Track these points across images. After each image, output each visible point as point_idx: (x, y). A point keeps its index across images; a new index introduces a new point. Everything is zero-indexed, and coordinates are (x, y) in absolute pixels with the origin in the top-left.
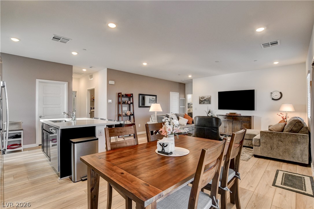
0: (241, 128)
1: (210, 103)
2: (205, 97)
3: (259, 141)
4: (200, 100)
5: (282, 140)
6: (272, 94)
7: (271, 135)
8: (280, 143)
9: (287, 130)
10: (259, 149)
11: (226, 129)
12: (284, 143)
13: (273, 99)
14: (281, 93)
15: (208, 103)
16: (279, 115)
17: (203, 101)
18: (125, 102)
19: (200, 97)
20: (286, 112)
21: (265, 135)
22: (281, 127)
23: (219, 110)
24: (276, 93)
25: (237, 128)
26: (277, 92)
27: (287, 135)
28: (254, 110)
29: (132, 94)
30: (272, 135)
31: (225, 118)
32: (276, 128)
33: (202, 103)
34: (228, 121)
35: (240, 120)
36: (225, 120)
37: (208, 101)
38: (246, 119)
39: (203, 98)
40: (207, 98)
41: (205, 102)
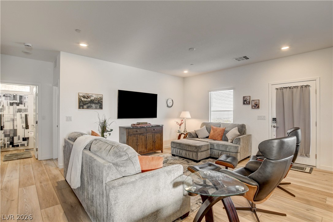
0: (155, 141)
2: (92, 96)
6: (168, 101)
11: (138, 147)
14: (172, 101)
19: (81, 95)
31: (138, 132)
33: (85, 107)
34: (140, 134)
35: (154, 131)
36: (138, 134)
37: (98, 103)
38: (158, 128)
39: (88, 97)
40: (97, 97)
41: (92, 106)
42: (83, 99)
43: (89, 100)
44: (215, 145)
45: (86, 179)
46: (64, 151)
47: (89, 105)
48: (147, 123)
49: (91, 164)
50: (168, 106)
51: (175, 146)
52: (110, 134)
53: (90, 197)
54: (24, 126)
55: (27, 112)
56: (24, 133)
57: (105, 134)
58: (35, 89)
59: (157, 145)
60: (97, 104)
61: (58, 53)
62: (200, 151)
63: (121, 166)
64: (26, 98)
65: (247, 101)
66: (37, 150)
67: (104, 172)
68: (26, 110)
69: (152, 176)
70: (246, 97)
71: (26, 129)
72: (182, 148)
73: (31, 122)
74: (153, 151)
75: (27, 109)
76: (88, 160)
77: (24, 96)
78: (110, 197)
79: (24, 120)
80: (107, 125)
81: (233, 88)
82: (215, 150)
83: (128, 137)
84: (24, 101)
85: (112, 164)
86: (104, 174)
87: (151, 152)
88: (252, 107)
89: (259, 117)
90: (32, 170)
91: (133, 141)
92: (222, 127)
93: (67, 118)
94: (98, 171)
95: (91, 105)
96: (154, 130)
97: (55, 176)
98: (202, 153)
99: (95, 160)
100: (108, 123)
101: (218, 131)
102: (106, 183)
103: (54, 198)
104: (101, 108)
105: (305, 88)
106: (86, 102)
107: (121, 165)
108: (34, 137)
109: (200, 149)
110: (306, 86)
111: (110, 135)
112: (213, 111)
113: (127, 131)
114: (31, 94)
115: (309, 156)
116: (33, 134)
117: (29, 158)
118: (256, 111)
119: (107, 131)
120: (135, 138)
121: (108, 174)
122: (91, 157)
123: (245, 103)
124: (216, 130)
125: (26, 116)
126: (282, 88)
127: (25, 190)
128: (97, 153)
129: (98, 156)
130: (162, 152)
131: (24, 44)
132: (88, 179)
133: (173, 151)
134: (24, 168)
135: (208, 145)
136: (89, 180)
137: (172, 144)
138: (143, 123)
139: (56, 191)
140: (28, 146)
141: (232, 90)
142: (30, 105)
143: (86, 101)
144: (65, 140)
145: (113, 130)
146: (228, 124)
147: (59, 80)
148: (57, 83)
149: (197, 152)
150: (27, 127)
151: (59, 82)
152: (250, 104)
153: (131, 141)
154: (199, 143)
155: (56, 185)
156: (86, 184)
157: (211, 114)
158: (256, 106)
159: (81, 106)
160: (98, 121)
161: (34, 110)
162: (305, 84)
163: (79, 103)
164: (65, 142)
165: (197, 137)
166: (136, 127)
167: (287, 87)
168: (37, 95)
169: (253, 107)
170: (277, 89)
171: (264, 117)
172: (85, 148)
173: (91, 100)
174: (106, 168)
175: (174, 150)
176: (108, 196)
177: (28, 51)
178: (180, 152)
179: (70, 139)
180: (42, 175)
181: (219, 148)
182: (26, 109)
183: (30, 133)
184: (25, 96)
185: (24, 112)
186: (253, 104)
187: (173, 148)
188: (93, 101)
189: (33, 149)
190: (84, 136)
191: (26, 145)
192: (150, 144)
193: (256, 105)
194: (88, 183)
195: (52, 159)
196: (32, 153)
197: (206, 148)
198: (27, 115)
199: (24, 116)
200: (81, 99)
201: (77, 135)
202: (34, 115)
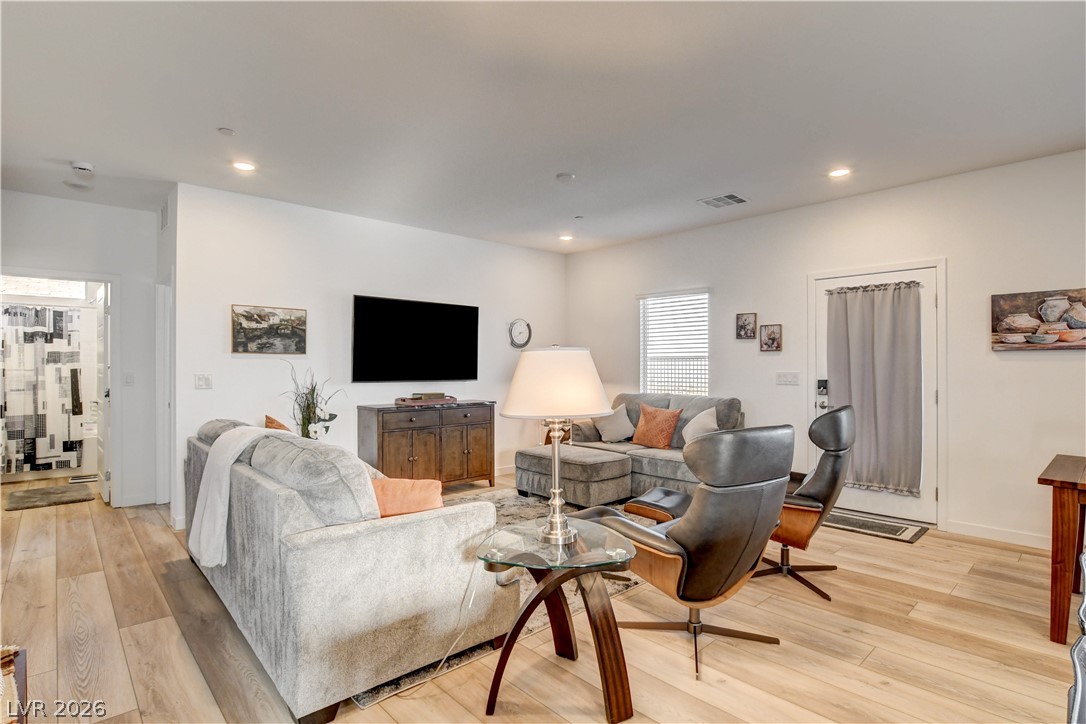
0: (467, 452)
2: (274, 315)
6: (513, 328)
11: (415, 469)
14: (529, 327)
17: (259, 337)
19: (240, 310)
24: (521, 324)
25: (453, 453)
28: (476, 378)
31: (413, 421)
33: (252, 346)
34: (422, 429)
35: (464, 421)
36: (413, 429)
37: (292, 336)
38: (480, 412)
39: (262, 318)
40: (288, 318)
41: (272, 344)
42: (245, 324)
43: (264, 325)
44: (645, 461)
45: (238, 541)
46: (185, 474)
47: (264, 340)
48: (442, 396)
49: (251, 496)
50: (513, 343)
51: (525, 466)
52: (327, 428)
53: (247, 585)
54: (69, 406)
55: (78, 361)
56: (69, 427)
57: (312, 427)
58: (100, 292)
59: (475, 464)
60: (289, 338)
61: (172, 186)
62: (597, 479)
63: (321, 499)
64: (75, 318)
65: (748, 327)
66: (108, 478)
67: (277, 510)
68: (73, 356)
69: (403, 526)
70: (745, 317)
71: (75, 413)
72: (546, 469)
73: (89, 393)
74: (463, 482)
75: (78, 352)
76: (243, 487)
77: (67, 312)
78: (288, 571)
79: (68, 387)
80: (319, 400)
81: (709, 288)
82: (644, 477)
83: (382, 436)
84: (67, 326)
85: (296, 493)
86: (277, 517)
87: (457, 482)
88: (762, 347)
89: (779, 376)
90: (92, 533)
91: (398, 449)
92: (673, 409)
93: (199, 379)
94: (264, 513)
95: (271, 341)
96: (466, 416)
97: (160, 548)
98: (603, 486)
99: (258, 485)
100: (323, 394)
101: (658, 419)
102: (280, 541)
103: (156, 601)
104: (301, 348)
105: (907, 289)
106: (256, 333)
107: (321, 495)
108: (98, 440)
109: (598, 472)
110: (908, 285)
111: (327, 431)
112: (653, 359)
113: (380, 418)
114: (90, 305)
115: (919, 493)
116: (96, 431)
117: (85, 500)
118: (772, 358)
119: (320, 420)
120: (404, 441)
121: (285, 518)
122: (249, 479)
123: (743, 333)
124: (654, 418)
125: (74, 374)
126: (842, 288)
127: (73, 584)
128: (266, 470)
129: (267, 475)
130: (491, 484)
131: (71, 163)
132: (243, 540)
133: (520, 482)
134: (69, 528)
135: (622, 462)
136: (246, 541)
137: (519, 460)
138: (431, 396)
139: (163, 587)
140: (79, 466)
141: (706, 296)
142: (87, 340)
143: (256, 329)
144: (189, 442)
145: (336, 416)
146: (693, 398)
147: (173, 268)
148: (167, 276)
149: (587, 482)
150: (77, 409)
151: (173, 273)
152: (754, 337)
153: (392, 451)
154: (595, 456)
155: (164, 570)
156: (239, 553)
157: (645, 369)
158: (774, 344)
159: (240, 344)
160: (292, 387)
161: (99, 355)
162: (906, 278)
163: (235, 337)
164: (189, 448)
165: (600, 439)
166: (408, 407)
167: (858, 286)
168: (107, 310)
169: (765, 347)
170: (830, 293)
171: (795, 376)
172: (238, 461)
173: (271, 327)
174: (282, 502)
175: (525, 477)
176: (283, 572)
177: (80, 183)
178: (539, 482)
179: (203, 437)
180: (122, 545)
181: (657, 470)
182: (72, 353)
183: (87, 428)
184: (70, 313)
185: (68, 362)
186: (765, 338)
187: (520, 472)
188: (278, 328)
189: (95, 476)
190: (237, 428)
191: (74, 464)
192: (454, 458)
193: (773, 340)
194: (244, 549)
195: (155, 504)
196: (93, 488)
197: (616, 472)
198: (76, 370)
199: (66, 373)
200: (241, 324)
201: (221, 428)
202: (99, 372)
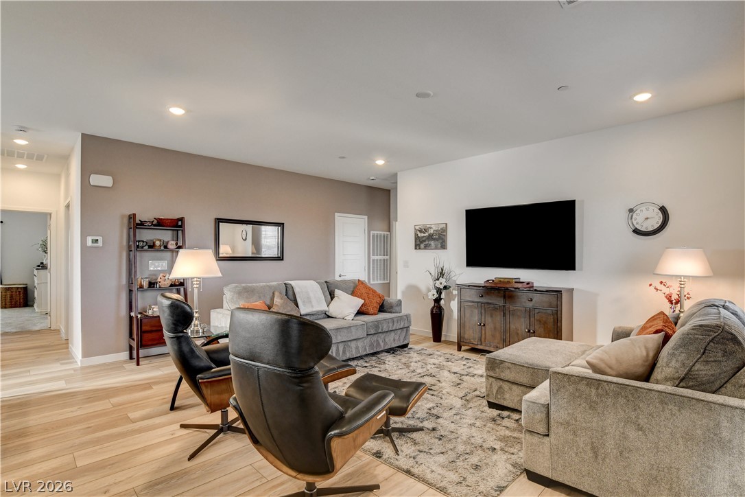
0: (529, 331)
1: (443, 246)
2: (431, 228)
3: (544, 415)
4: (417, 238)
5: (642, 421)
6: (634, 215)
7: (594, 391)
8: (632, 434)
9: (669, 371)
10: (547, 450)
11: (483, 332)
12: (651, 436)
13: (636, 231)
14: (663, 210)
15: (440, 246)
16: (657, 289)
17: (425, 241)
18: (154, 243)
19: (417, 228)
20: (680, 277)
21: (571, 388)
22: (644, 353)
23: (471, 269)
24: (647, 209)
25: (517, 329)
26: (651, 208)
27: (665, 397)
28: (574, 269)
29: (182, 219)
30: (598, 395)
31: (482, 296)
32: (617, 360)
33: (422, 246)
34: (488, 303)
35: (528, 304)
36: (481, 303)
37: (439, 239)
38: (545, 297)
39: (426, 230)
40: (437, 229)
42: (420, 235)
43: (427, 234)
47: (427, 243)
83: (460, 304)
91: (471, 315)
93: (405, 263)
95: (430, 243)
96: (530, 300)
113: (459, 291)
143: (423, 237)
159: (417, 245)
163: (416, 242)
173: (430, 235)
200: (418, 235)
